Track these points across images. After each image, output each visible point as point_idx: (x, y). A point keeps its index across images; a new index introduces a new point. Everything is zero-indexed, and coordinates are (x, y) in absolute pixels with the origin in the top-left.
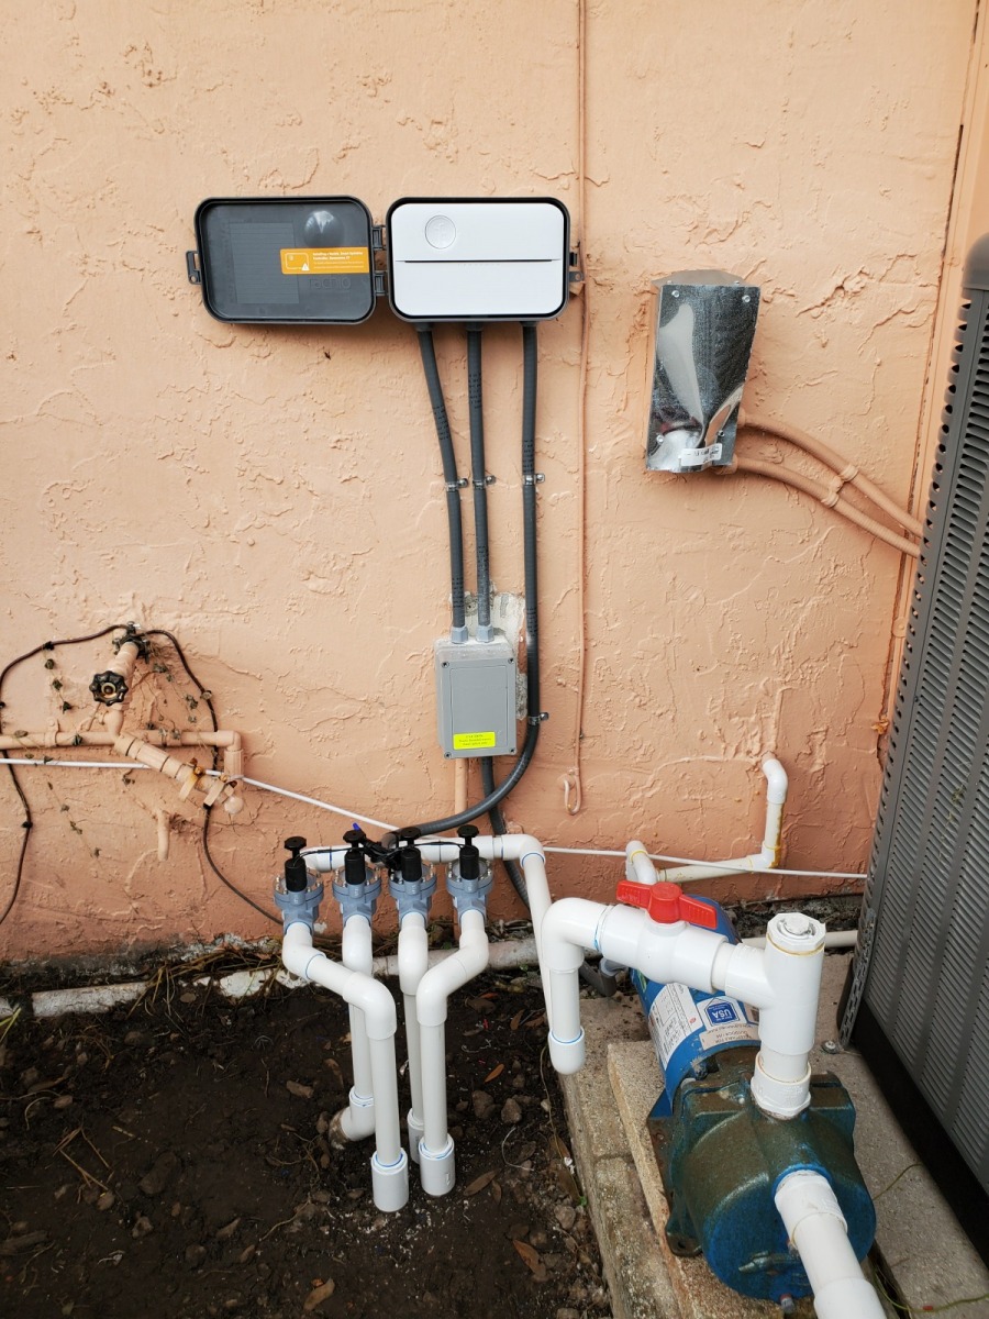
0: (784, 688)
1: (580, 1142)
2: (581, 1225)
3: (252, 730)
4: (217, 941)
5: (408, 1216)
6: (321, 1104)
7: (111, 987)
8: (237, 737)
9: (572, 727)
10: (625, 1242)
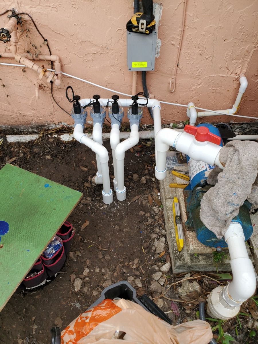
0: (255, 49)
2: (160, 213)
3: (63, 56)
4: (60, 124)
5: (112, 205)
6: (90, 173)
7: (29, 135)
8: (58, 58)
9: (175, 61)
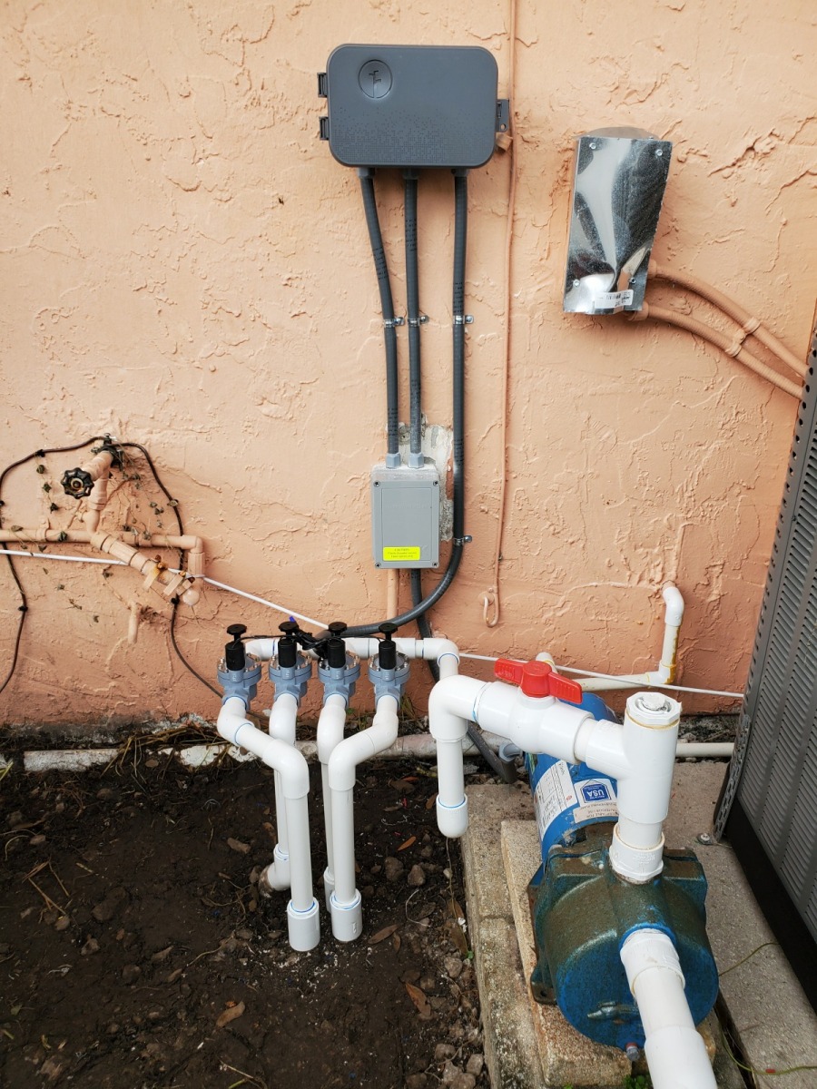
0: (686, 523)
1: (471, 905)
2: (466, 975)
3: (212, 537)
4: (183, 719)
5: (318, 956)
6: (255, 859)
7: (90, 751)
8: (199, 541)
9: (494, 549)
10: (497, 989)
